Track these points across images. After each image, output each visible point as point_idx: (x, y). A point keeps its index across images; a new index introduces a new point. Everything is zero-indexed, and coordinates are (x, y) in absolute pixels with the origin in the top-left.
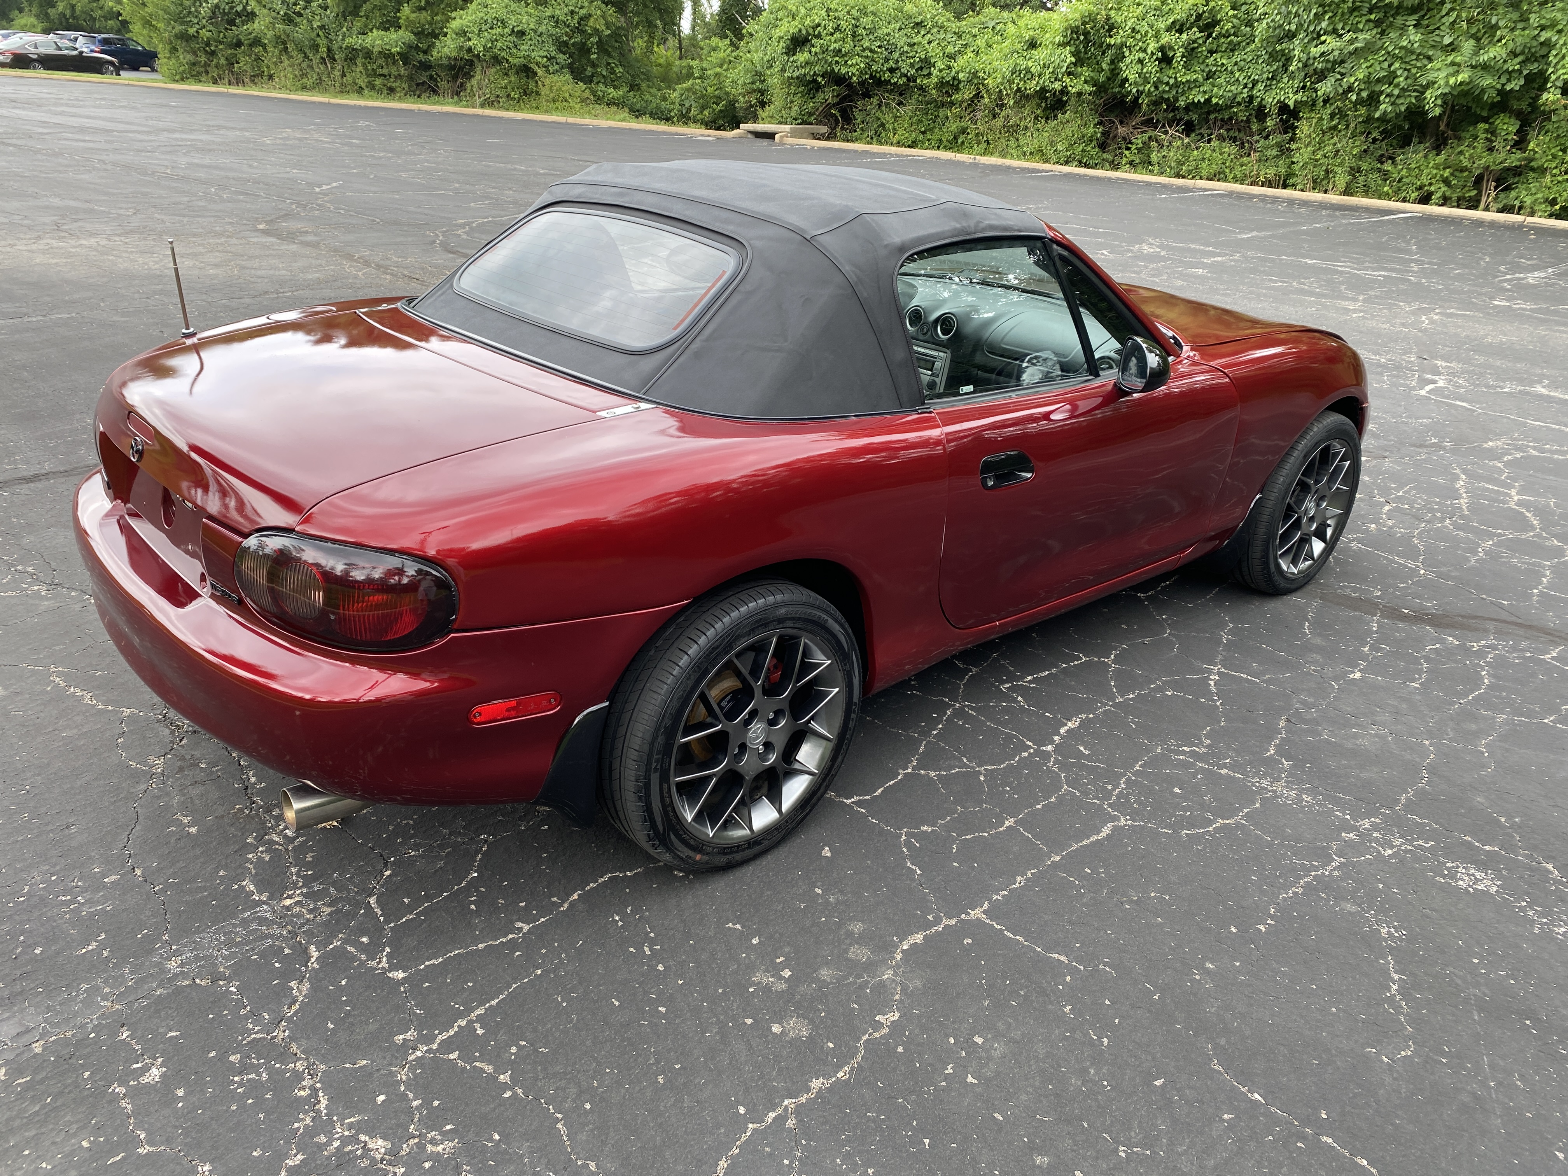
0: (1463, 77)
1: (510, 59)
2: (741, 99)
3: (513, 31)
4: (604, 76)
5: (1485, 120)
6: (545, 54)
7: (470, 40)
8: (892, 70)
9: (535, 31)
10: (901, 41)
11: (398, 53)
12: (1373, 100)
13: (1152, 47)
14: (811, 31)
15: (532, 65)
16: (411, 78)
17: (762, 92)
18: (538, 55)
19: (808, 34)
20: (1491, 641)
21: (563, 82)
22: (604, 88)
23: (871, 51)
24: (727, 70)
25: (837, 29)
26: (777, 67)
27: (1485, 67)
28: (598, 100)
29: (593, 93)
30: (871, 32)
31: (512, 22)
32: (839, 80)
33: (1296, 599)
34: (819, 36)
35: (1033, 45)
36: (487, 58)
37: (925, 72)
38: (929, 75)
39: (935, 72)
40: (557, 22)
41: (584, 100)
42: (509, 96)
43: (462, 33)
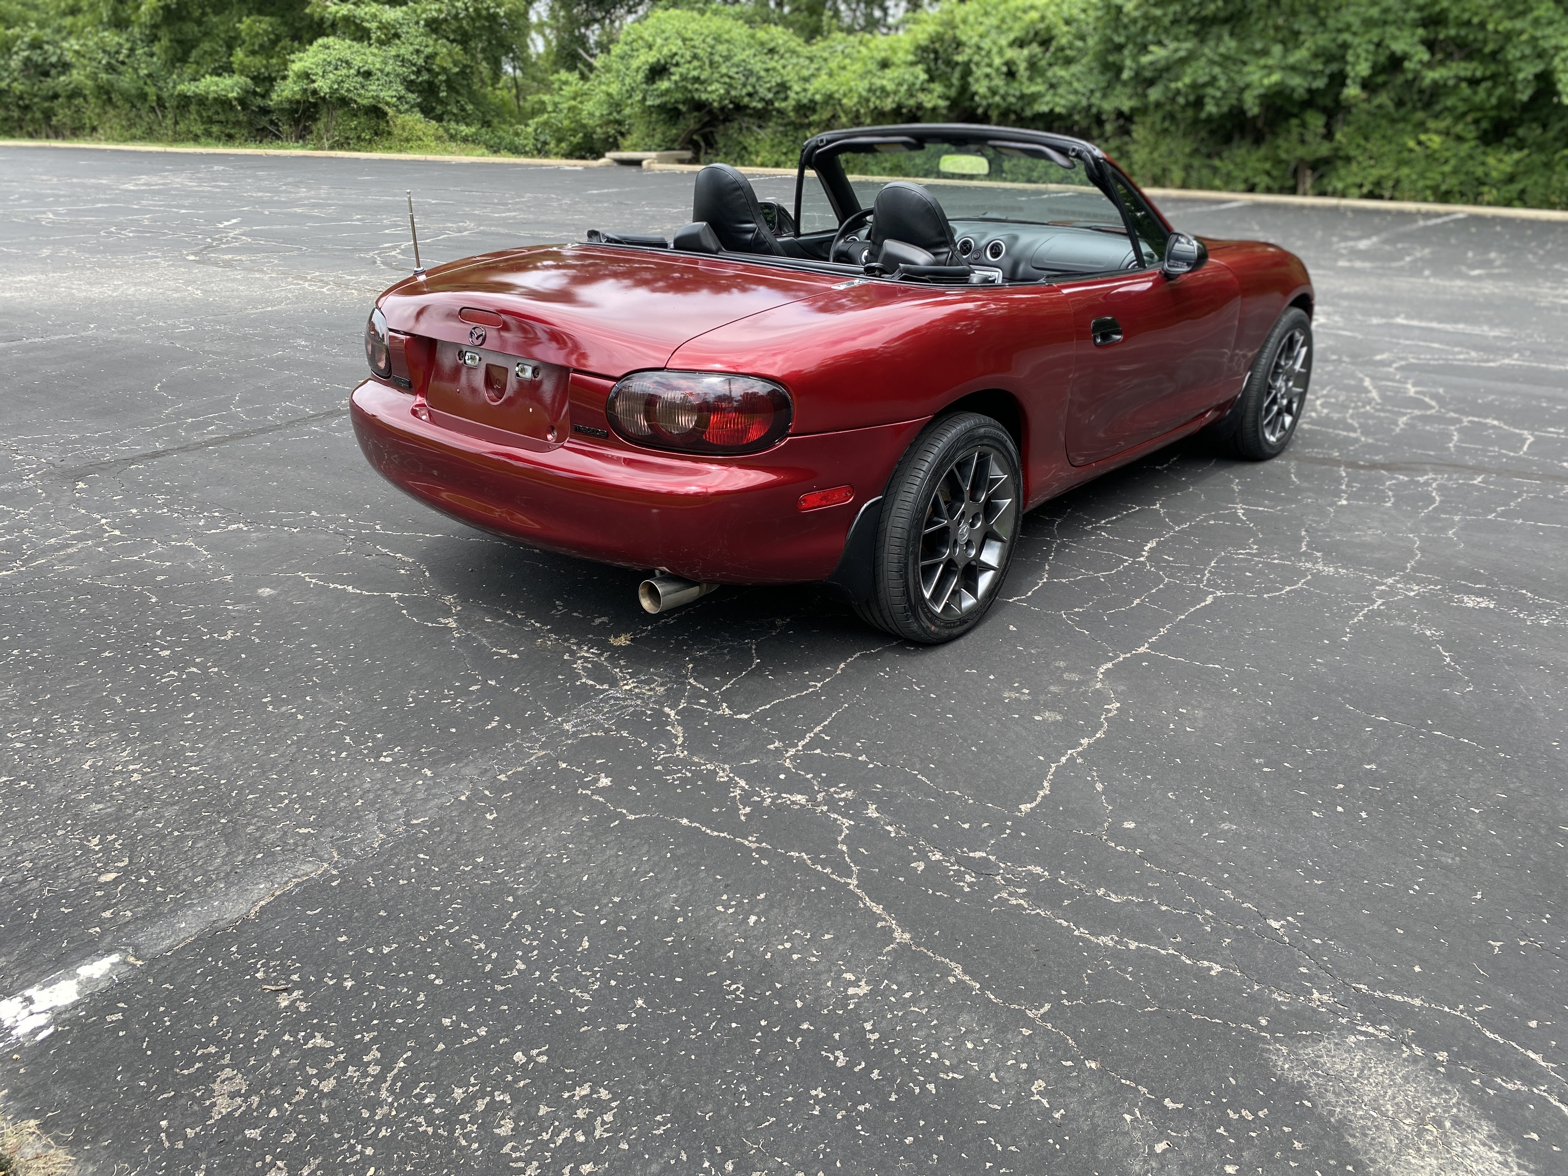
0: (1275, 77)
1: (359, 100)
2: (598, 130)
3: (359, 72)
4: (454, 114)
5: (1296, 116)
6: (394, 93)
7: (314, 81)
8: (750, 95)
9: (381, 71)
10: (758, 67)
11: (236, 99)
12: (1199, 103)
13: (997, 61)
14: (669, 60)
15: (381, 105)
16: (250, 123)
17: (619, 123)
18: (387, 95)
19: (666, 63)
20: (1431, 475)
21: (415, 121)
22: (455, 126)
23: (730, 77)
24: (581, 102)
25: (695, 57)
26: (638, 97)
27: (1293, 68)
28: (452, 138)
29: (447, 130)
30: (727, 58)
31: (357, 62)
32: (699, 106)
33: (1277, 461)
34: (677, 65)
35: (885, 64)
36: (334, 100)
37: (782, 96)
38: (786, 99)
39: (792, 95)
40: (403, 61)
41: (439, 138)
42: (359, 137)
43: (306, 76)
